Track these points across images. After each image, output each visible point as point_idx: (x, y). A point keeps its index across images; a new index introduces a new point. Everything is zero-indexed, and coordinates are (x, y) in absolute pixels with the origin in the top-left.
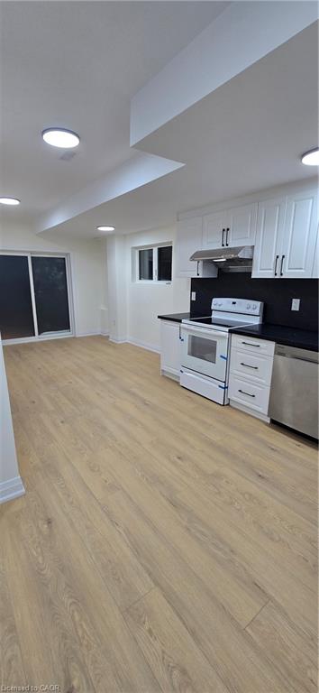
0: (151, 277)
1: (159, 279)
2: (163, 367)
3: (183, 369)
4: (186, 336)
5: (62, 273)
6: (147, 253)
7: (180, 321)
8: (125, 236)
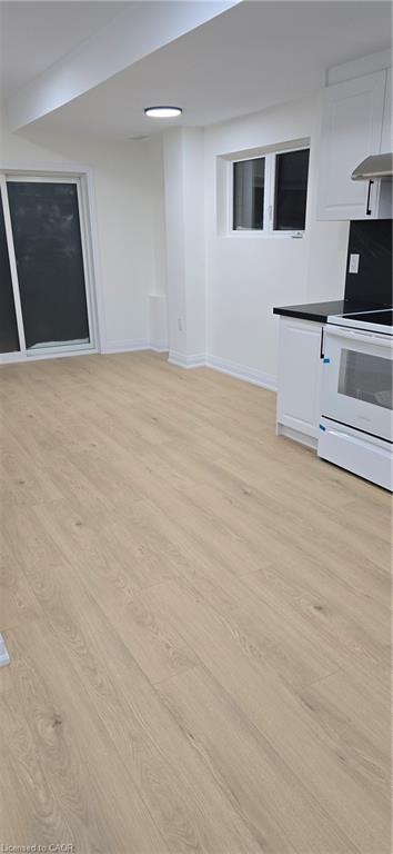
0: (258, 223)
1: (277, 227)
2: (282, 418)
3: (325, 423)
4: (334, 351)
5: (70, 218)
6: (250, 166)
7: (323, 320)
8: (203, 129)
